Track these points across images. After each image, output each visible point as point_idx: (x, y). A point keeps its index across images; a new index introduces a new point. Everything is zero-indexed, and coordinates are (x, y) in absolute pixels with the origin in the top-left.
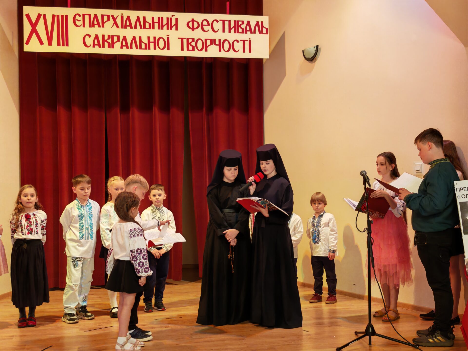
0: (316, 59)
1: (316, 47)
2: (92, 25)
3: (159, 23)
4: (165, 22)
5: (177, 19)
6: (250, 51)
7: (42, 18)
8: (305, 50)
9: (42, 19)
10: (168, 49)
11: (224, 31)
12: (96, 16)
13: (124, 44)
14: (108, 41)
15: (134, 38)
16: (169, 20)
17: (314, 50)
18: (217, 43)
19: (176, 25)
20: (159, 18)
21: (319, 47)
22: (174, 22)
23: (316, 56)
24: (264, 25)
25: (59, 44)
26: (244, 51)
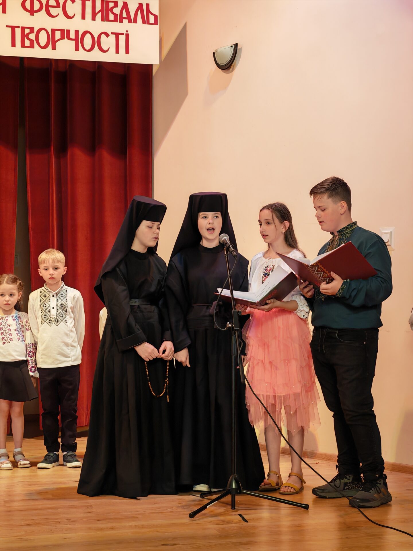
0: (234, 65)
1: (233, 46)
6: (127, 52)
8: (216, 51)
11: (83, 17)
17: (231, 51)
18: (72, 36)
19: (4, 4)
23: (235, 61)
24: (151, 9)
26: (117, 52)
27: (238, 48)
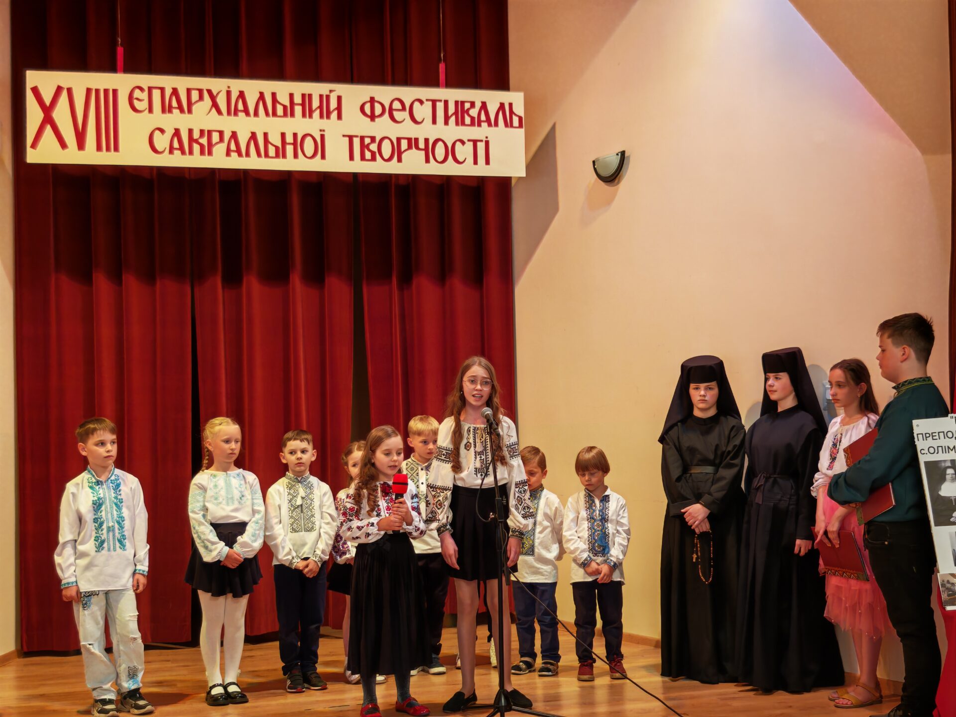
0: (620, 177)
1: (620, 154)
2: (166, 109)
3: (303, 105)
4: (316, 103)
5: (339, 98)
6: (487, 162)
7: (64, 96)
8: (598, 159)
9: (64, 98)
10: (323, 157)
11: (434, 121)
12: (175, 92)
13: (233, 147)
14: (201, 141)
15: (253, 136)
16: (325, 100)
17: (616, 161)
18: (422, 145)
19: (339, 108)
20: (303, 96)
21: (626, 155)
22: (333, 104)
23: (621, 172)
24: (515, 110)
25: (99, 148)
26: (476, 162)
27: (626, 156)
